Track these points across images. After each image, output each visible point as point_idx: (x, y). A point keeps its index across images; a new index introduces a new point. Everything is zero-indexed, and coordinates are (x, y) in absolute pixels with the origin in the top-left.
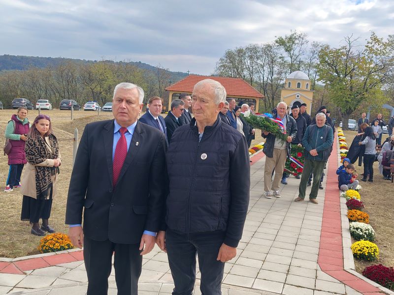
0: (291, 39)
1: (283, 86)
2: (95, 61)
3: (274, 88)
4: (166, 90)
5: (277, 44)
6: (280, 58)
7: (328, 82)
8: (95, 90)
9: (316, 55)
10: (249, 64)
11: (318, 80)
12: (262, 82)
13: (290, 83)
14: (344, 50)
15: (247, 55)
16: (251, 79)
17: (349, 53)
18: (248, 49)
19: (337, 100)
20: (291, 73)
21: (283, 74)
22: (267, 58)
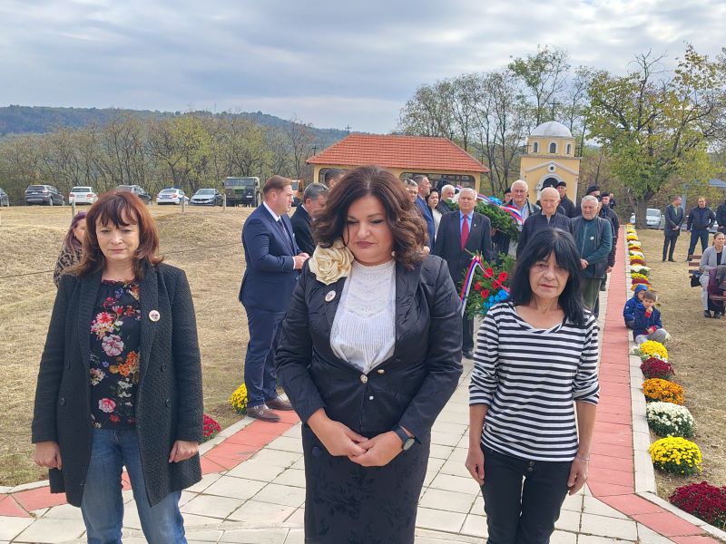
0: (539, 63)
1: (524, 150)
2: (178, 113)
3: (508, 155)
4: (308, 164)
5: (512, 72)
6: (518, 97)
7: (608, 141)
8: (177, 167)
9: (584, 92)
10: (461, 111)
11: (588, 138)
12: (485, 143)
13: (536, 144)
14: (636, 80)
15: (456, 94)
16: (465, 138)
17: (646, 85)
18: (458, 82)
19: (624, 173)
20: (538, 125)
21: (525, 128)
22: (493, 98)
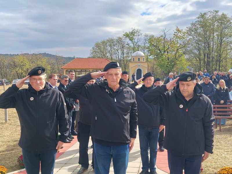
0: (133, 33)
1: (130, 61)
2: (18, 54)
3: (125, 62)
4: (62, 68)
5: (124, 37)
6: (127, 44)
7: (155, 56)
8: (18, 72)
9: (147, 42)
10: (109, 49)
11: (150, 56)
12: (118, 59)
13: (134, 59)
14: (162, 38)
15: (108, 44)
16: (112, 58)
17: (165, 39)
18: (108, 41)
19: (161, 66)
20: (134, 52)
21: (130, 54)
22: (119, 45)
